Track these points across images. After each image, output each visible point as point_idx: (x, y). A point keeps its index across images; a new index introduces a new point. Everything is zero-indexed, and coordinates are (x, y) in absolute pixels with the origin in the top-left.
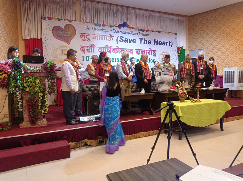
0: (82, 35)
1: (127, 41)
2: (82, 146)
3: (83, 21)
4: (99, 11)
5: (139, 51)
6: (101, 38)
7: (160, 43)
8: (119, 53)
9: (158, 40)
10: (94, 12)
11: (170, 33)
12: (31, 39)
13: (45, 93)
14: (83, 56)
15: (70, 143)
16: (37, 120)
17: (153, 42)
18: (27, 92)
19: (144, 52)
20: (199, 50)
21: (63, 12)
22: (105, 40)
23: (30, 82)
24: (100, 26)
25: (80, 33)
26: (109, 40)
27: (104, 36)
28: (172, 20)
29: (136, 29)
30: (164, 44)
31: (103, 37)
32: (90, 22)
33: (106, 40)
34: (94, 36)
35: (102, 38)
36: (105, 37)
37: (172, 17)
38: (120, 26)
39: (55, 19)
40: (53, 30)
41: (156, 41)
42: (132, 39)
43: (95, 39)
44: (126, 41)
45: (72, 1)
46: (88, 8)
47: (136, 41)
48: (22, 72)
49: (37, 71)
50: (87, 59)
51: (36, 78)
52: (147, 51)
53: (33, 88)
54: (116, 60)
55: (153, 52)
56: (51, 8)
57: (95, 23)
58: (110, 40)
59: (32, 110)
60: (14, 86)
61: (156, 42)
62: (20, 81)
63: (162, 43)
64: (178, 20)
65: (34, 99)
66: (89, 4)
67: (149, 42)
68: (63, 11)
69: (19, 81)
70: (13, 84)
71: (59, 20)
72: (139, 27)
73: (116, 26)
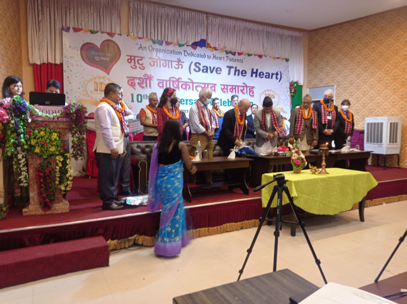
0: (131, 59)
1: (206, 69)
2: (129, 247)
3: (132, 34)
4: (160, 18)
5: (226, 88)
6: (163, 64)
7: (261, 75)
8: (193, 89)
9: (257, 70)
10: (153, 21)
11: (278, 58)
12: (44, 64)
13: (67, 156)
14: (132, 95)
15: (108, 242)
16: (52, 201)
17: (249, 73)
18: (37, 154)
19: (235, 89)
20: (324, 87)
21: (99, 19)
22: (169, 67)
23: (42, 137)
24: (161, 44)
25: (127, 56)
26: (176, 68)
27: (169, 61)
28: (281, 36)
29: (222, 50)
30: (268, 76)
31: (166, 63)
32: (145, 36)
33: (172, 68)
34: (150, 61)
35: (165, 65)
36: (170, 63)
37: (281, 31)
38: (195, 45)
39: (86, 31)
40: (82, 49)
41: (255, 71)
42: (214, 68)
43: (154, 65)
44: (205, 71)
45: (115, 1)
46: (141, 13)
47: (221, 70)
48: (27, 120)
49: (54, 118)
50: (140, 100)
51: (52, 131)
52: (240, 88)
53: (47, 148)
54: (188, 102)
55: (249, 89)
56: (80, 12)
57: (153, 38)
58: (178, 68)
59: (45, 185)
60: (14, 143)
61: (254, 73)
62: (24, 136)
63: (265, 75)
64: (292, 37)
65: (47, 166)
66: (143, 6)
67: (243, 73)
68: (98, 17)
69: (22, 136)
70: (12, 140)
71: (92, 32)
72: (226, 48)
73: (189, 45)
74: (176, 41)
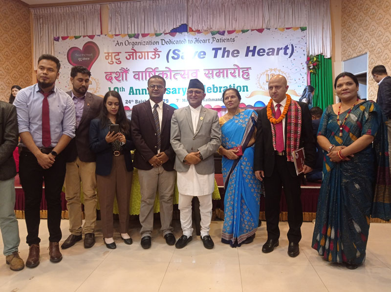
6: (139, 56)
7: (262, 52)
8: (171, 78)
10: (129, 17)
11: (288, 28)
14: (109, 88)
24: (137, 37)
25: (105, 53)
26: (152, 58)
29: (206, 32)
30: (271, 51)
32: (122, 32)
34: (127, 55)
36: (146, 54)
38: (174, 32)
40: (68, 53)
43: (130, 58)
47: (205, 54)
55: (243, 71)
57: (130, 33)
58: (155, 58)
71: (76, 38)
72: (211, 29)
73: (167, 33)
74: (153, 32)
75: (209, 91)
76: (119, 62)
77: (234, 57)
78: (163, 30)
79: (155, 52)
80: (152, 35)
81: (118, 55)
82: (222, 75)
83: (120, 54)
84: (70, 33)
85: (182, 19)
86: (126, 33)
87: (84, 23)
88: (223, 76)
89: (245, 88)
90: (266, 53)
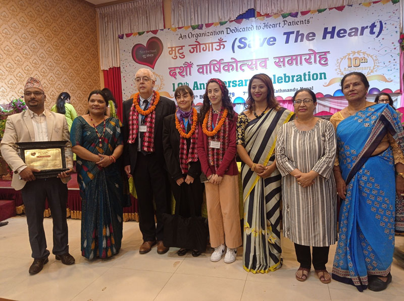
0: (172, 50)
8: (237, 70)
10: (193, 7)
11: (376, 2)
14: (174, 84)
17: (320, 34)
19: (296, 59)
24: (201, 28)
25: (169, 48)
26: (217, 50)
27: (209, 44)
29: (277, 15)
30: (355, 32)
31: (206, 47)
32: (186, 24)
33: (212, 50)
34: (190, 48)
38: (240, 19)
39: (135, 35)
40: (133, 50)
41: (330, 30)
43: (194, 52)
47: (275, 40)
52: (303, 58)
54: (231, 84)
55: (320, 56)
57: (193, 24)
58: (220, 49)
63: (349, 32)
71: (140, 34)
72: (282, 11)
73: (232, 21)
74: (217, 21)
75: (280, 81)
76: (183, 57)
77: (310, 40)
78: (228, 18)
79: (220, 43)
80: (217, 24)
81: (182, 49)
82: (294, 62)
83: (183, 48)
84: (133, 29)
85: (249, 3)
86: (190, 25)
87: (147, 18)
88: (297, 64)
89: (323, 75)
90: (347, 34)
